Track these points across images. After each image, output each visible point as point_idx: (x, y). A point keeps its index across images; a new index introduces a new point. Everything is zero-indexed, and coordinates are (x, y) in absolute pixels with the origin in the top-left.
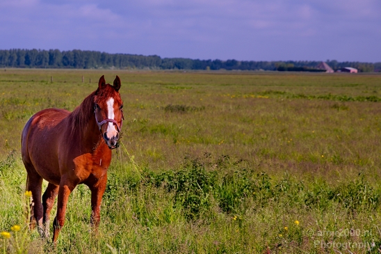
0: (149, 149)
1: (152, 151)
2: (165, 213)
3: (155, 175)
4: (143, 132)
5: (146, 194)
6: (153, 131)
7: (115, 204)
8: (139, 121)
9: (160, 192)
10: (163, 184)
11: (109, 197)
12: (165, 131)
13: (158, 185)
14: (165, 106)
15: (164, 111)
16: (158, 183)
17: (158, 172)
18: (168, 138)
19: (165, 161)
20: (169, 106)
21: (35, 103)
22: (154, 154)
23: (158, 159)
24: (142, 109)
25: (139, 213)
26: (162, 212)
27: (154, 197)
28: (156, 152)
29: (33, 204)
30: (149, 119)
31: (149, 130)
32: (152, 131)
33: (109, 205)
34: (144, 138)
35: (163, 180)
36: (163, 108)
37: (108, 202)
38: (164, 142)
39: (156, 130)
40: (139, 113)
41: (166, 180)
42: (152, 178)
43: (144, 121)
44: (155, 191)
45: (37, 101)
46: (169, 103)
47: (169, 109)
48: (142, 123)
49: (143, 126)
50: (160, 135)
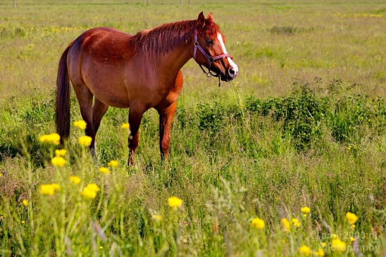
0: (255, 74)
1: (259, 76)
2: (273, 143)
3: (262, 103)
4: (247, 56)
5: (253, 123)
6: (259, 55)
7: (219, 135)
8: (242, 44)
9: (267, 121)
10: (271, 112)
11: (212, 127)
12: (271, 55)
13: (265, 113)
14: (270, 27)
15: (269, 33)
16: (265, 111)
17: (264, 99)
18: (275, 63)
19: (272, 87)
20: (275, 27)
21: (130, 28)
22: (260, 80)
23: (264, 86)
24: (246, 32)
25: (245, 144)
26: (270, 143)
27: (261, 127)
28: (262, 78)
29: (131, 138)
30: (254, 42)
31: (254, 54)
32: (257, 54)
33: (212, 136)
34: (248, 62)
35: (270, 108)
36: (268, 30)
37: (211, 133)
38: (271, 66)
39: (262, 54)
40: (243, 36)
41: (274, 108)
42: (258, 106)
43: (249, 44)
44: (262, 120)
45: (133, 24)
46: (275, 25)
47: (275, 30)
48: (246, 46)
49: (248, 49)
50: (266, 59)
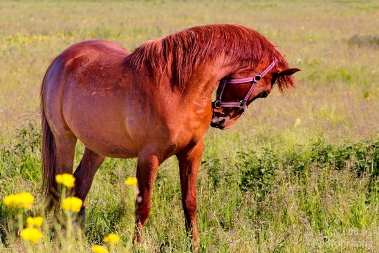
0: (324, 107)
1: (330, 109)
2: (352, 212)
3: (335, 150)
4: (313, 80)
5: (322, 181)
6: (330, 79)
7: (271, 198)
8: (306, 62)
9: (344, 177)
10: (349, 164)
11: (260, 186)
12: (349, 78)
13: (340, 166)
14: (348, 37)
15: (346, 46)
16: (340, 163)
17: (339, 145)
18: (354, 90)
19: (351, 126)
20: (355, 37)
21: (136, 36)
22: (332, 116)
23: (339, 124)
24: (310, 43)
25: (310, 213)
26: (348, 210)
27: (334, 186)
28: (335, 113)
29: (140, 199)
30: (322, 59)
31: (323, 77)
32: (328, 78)
33: (260, 200)
34: (315, 89)
35: (348, 158)
36: (344, 40)
37: (259, 195)
38: (349, 96)
39: (335, 76)
40: (306, 50)
41: (353, 158)
42: (330, 155)
43: (315, 62)
44: (336, 176)
45: (140, 31)
46: (355, 33)
47: (355, 42)
48: (311, 65)
49: (313, 70)
50: (341, 85)
